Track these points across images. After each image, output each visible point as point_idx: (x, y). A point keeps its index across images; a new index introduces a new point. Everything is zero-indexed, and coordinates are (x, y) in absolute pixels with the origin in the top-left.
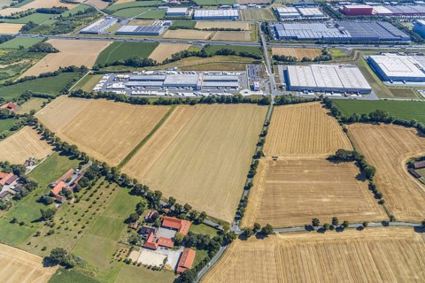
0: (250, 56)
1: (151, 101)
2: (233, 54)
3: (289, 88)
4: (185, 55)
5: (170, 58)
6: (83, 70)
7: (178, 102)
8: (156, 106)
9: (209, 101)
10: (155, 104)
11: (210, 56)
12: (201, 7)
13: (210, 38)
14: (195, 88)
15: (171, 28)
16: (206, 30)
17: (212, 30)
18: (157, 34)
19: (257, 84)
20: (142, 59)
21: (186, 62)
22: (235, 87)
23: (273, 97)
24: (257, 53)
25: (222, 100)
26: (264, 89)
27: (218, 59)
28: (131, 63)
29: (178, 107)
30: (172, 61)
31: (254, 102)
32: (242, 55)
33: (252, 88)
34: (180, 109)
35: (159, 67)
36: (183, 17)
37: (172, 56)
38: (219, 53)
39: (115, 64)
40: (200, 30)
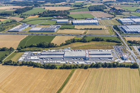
0: (113, 41)
1: (58, 67)
2: (102, 40)
4: (73, 41)
5: (65, 43)
6: (11, 49)
7: (76, 67)
8: (61, 70)
9: (97, 66)
11: (89, 42)
12: (76, 19)
13: (85, 33)
14: (85, 59)
15: (61, 29)
16: (82, 29)
17: (85, 29)
18: (54, 31)
19: (125, 56)
20: (48, 43)
21: (75, 45)
24: (117, 40)
25: (105, 66)
26: (130, 59)
27: (94, 43)
28: (41, 46)
29: (76, 70)
30: (66, 44)
31: (127, 67)
32: (108, 41)
33: (123, 59)
35: (58, 48)
36: (67, 24)
37: (66, 41)
38: (93, 40)
39: (31, 46)
40: (78, 29)
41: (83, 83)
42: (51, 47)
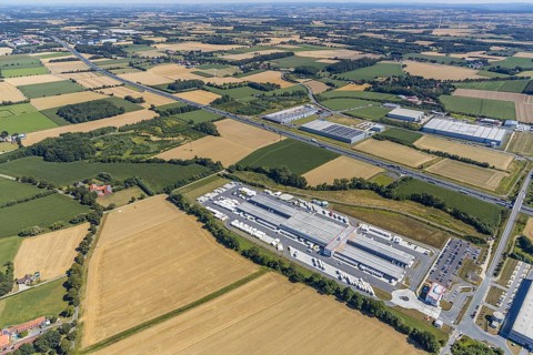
1: (243, 247)
2: (440, 207)
3: (506, 332)
4: (358, 185)
5: (331, 183)
6: (217, 166)
7: (276, 265)
8: (242, 259)
10: (244, 254)
11: (397, 199)
12: (448, 115)
13: (421, 167)
14: (323, 252)
15: (378, 138)
16: (428, 152)
17: (438, 154)
18: (349, 141)
19: (437, 290)
20: (290, 173)
21: (351, 198)
22: (390, 278)
23: (454, 337)
26: (446, 307)
27: (407, 207)
28: (274, 176)
29: (270, 274)
30: (331, 189)
31: (402, 330)
32: (456, 215)
34: (269, 280)
35: (306, 193)
36: (407, 124)
37: (336, 181)
38: (415, 198)
39: (257, 170)
40: (418, 149)
41: (235, 321)
42: (294, 185)
